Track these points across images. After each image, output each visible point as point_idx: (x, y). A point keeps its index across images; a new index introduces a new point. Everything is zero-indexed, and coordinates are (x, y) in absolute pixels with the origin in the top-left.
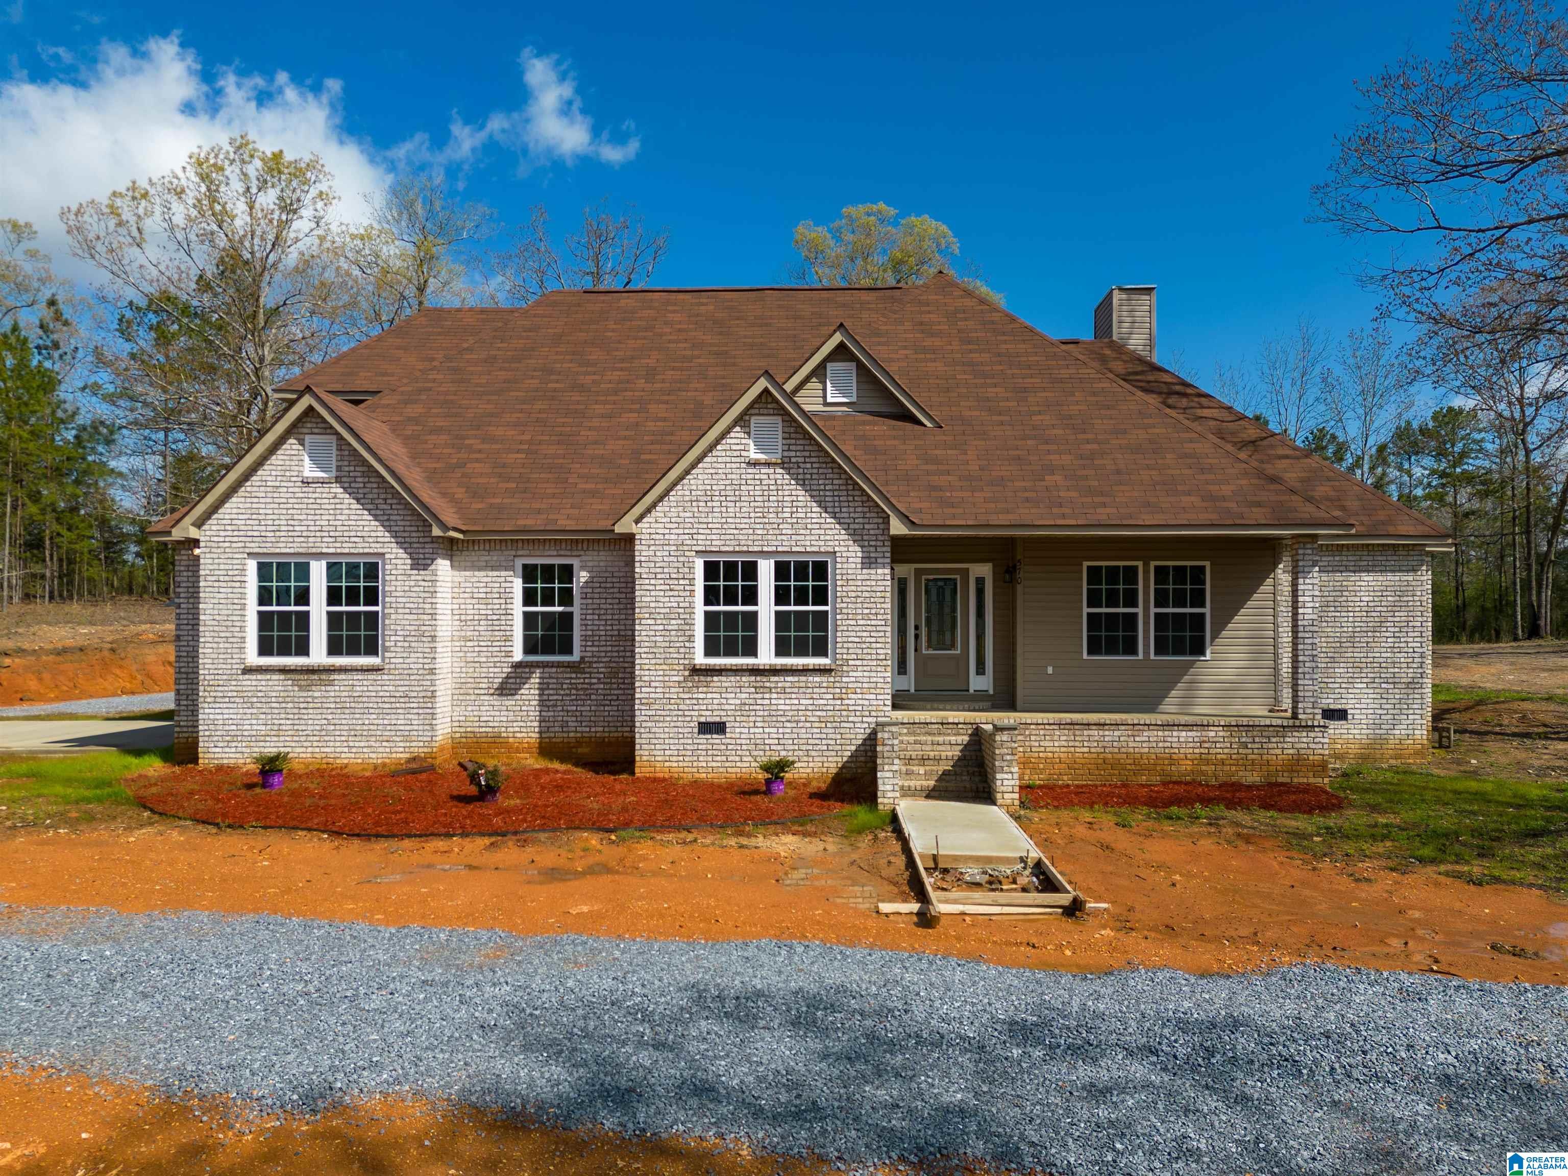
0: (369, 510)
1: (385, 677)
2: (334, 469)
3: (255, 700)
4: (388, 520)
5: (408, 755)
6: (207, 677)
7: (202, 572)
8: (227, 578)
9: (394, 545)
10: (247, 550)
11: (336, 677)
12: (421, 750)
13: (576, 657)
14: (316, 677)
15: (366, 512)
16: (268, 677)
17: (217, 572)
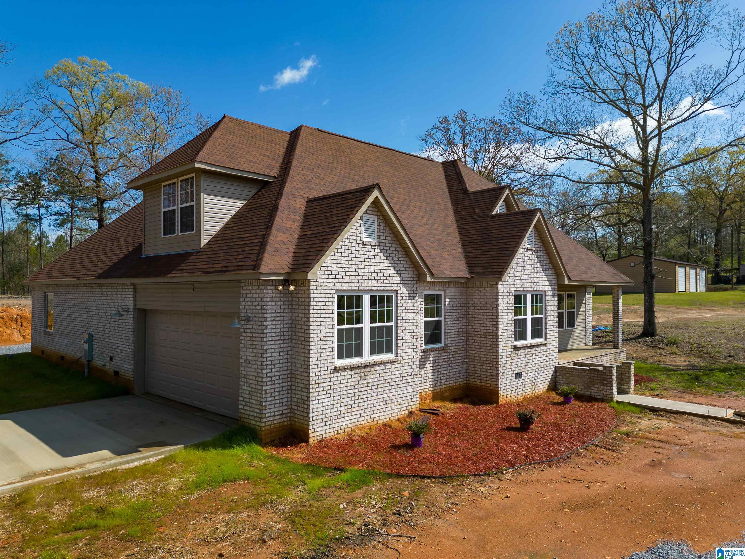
0: (392, 264)
1: (399, 365)
2: (376, 237)
3: (339, 390)
4: (400, 270)
5: (407, 411)
6: (315, 378)
7: (312, 304)
8: (325, 307)
9: (401, 285)
10: (336, 288)
11: (378, 368)
12: (413, 407)
13: (442, 345)
14: (369, 370)
15: (390, 265)
16: (346, 373)
17: (320, 304)
